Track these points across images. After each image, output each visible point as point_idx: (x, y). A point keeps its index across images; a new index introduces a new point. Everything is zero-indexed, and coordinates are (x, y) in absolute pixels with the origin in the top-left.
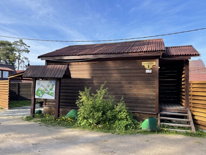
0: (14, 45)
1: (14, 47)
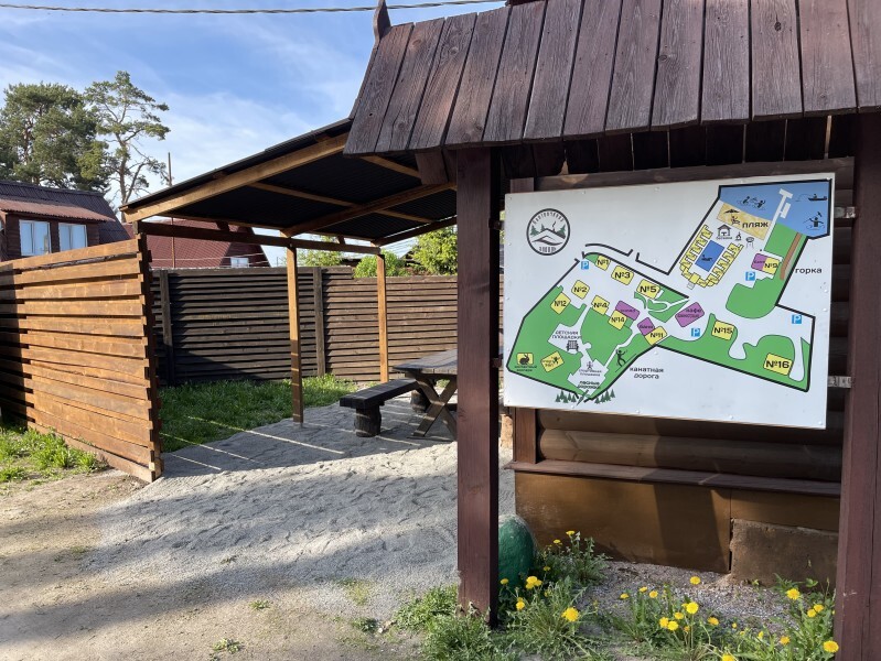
0: (94, 104)
1: (96, 109)
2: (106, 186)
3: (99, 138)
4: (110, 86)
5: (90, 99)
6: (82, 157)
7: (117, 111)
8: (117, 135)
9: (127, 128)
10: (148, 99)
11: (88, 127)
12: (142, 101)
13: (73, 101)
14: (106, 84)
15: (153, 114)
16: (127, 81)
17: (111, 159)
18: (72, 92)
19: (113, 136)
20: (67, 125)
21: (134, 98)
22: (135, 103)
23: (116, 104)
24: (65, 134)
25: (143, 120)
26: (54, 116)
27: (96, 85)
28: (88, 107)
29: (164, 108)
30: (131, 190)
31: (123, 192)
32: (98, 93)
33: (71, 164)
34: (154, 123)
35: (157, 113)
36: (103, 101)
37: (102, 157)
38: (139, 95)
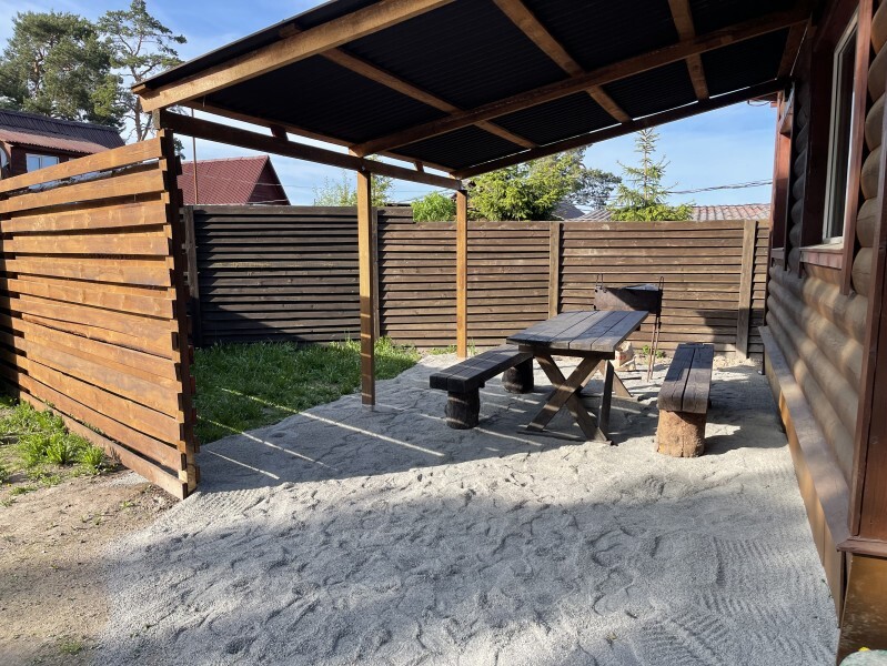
0: (108, 34)
1: (109, 41)
2: (120, 125)
3: (113, 71)
4: (125, 15)
5: (103, 30)
6: (95, 92)
7: (132, 42)
8: (132, 68)
9: (142, 61)
10: (164, 30)
11: (102, 60)
12: (158, 32)
13: (85, 32)
14: (120, 14)
15: (170, 47)
16: (143, 10)
17: (125, 94)
18: (84, 22)
19: (128, 70)
20: (79, 57)
21: (150, 29)
22: (151, 34)
23: (131, 35)
24: (77, 67)
25: (160, 53)
26: (65, 47)
27: (110, 14)
28: (102, 38)
29: (181, 40)
30: (147, 129)
31: (139, 131)
32: (113, 23)
33: (84, 100)
34: (171, 56)
35: (175, 45)
36: (117, 33)
37: (116, 93)
38: (155, 25)
